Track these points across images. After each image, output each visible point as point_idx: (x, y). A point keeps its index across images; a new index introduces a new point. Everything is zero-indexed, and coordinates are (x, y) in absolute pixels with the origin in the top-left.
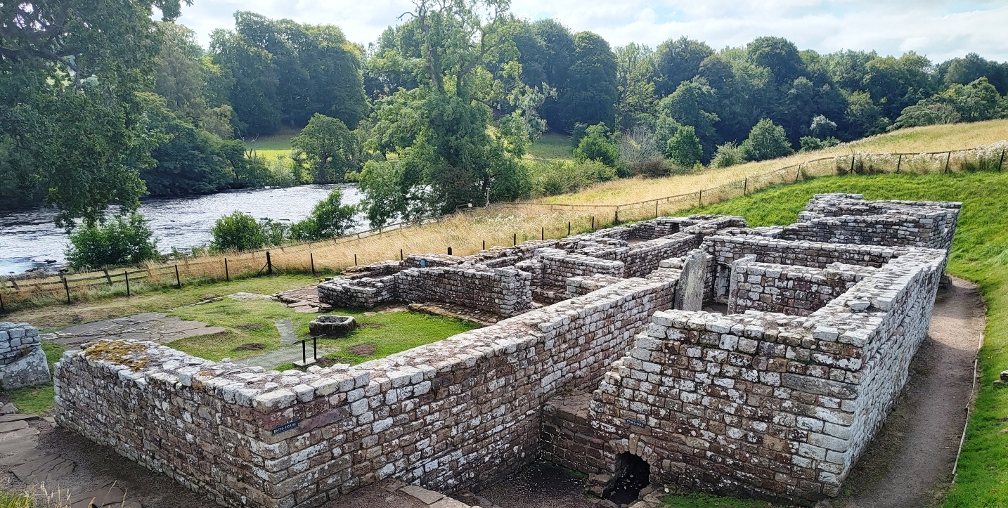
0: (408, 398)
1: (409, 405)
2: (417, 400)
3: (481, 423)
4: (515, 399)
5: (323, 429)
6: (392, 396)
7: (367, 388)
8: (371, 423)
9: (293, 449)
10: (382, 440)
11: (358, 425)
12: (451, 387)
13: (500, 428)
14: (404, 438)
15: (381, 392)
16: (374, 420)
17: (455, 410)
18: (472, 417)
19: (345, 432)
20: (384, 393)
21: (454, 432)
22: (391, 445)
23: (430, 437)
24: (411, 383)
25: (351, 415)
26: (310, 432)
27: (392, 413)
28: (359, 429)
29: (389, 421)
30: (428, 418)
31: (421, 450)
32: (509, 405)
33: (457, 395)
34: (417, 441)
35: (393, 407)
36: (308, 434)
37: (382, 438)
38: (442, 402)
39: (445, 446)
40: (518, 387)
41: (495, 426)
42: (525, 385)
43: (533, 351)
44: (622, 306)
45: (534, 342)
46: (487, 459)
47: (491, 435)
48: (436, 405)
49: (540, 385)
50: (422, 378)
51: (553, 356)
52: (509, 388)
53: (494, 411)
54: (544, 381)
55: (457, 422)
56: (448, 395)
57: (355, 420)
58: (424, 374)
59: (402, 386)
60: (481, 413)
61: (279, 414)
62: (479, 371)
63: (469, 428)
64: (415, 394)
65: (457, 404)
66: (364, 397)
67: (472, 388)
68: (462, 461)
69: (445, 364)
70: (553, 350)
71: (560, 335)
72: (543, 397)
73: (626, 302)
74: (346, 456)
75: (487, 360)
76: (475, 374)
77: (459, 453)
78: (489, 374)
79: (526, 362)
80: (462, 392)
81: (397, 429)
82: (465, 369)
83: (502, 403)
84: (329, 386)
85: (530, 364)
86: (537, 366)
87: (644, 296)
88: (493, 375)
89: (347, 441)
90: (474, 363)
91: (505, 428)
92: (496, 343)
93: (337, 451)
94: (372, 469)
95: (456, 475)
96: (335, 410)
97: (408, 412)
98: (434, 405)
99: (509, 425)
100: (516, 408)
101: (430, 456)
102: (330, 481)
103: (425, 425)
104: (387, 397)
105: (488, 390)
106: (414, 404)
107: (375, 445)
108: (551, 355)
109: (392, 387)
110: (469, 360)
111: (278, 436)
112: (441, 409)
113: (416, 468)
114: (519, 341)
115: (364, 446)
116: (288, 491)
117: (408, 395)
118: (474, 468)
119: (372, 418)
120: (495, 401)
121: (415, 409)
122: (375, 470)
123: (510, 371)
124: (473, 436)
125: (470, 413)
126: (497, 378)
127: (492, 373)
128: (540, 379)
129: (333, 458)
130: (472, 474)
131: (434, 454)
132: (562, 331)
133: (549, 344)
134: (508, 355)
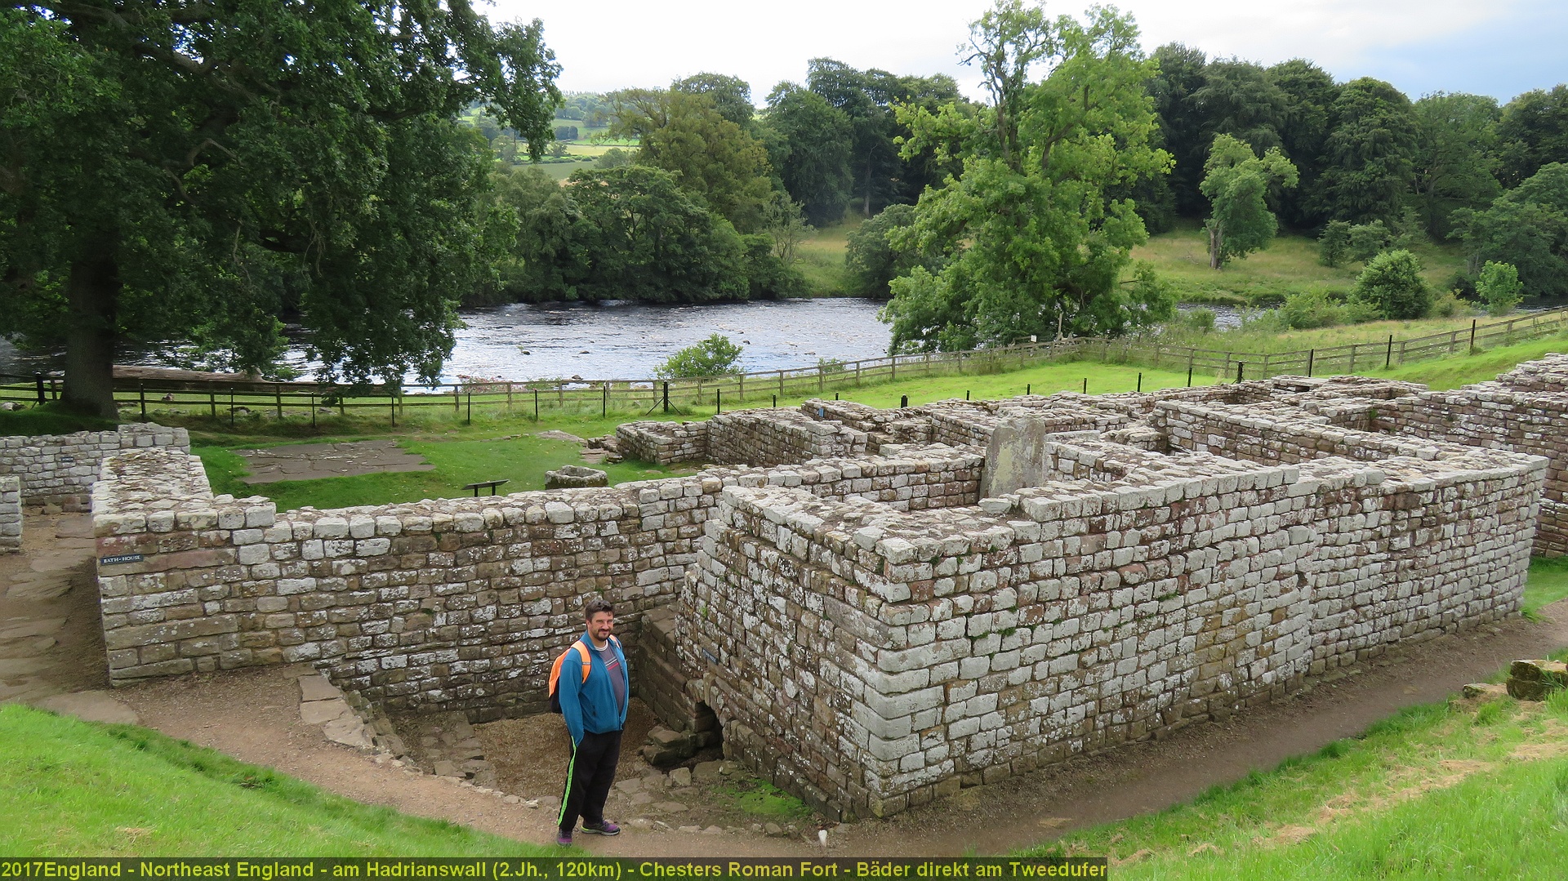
0: (347, 556)
1: (348, 568)
2: (363, 562)
3: (498, 616)
4: (575, 593)
5: (188, 573)
6: (312, 549)
7: (267, 530)
8: (275, 579)
9: (136, 590)
10: (294, 606)
11: (251, 577)
12: (432, 555)
13: (538, 633)
14: (338, 611)
15: (293, 540)
16: (281, 577)
17: (440, 589)
18: (477, 605)
19: (226, 583)
20: (300, 543)
21: (440, 620)
22: (311, 617)
23: (391, 618)
24: (349, 537)
25: (237, 561)
26: (167, 571)
27: (313, 572)
28: (252, 583)
29: (310, 583)
30: (385, 592)
31: (373, 635)
32: (559, 601)
33: (444, 567)
34: (365, 621)
35: (316, 564)
36: (162, 575)
37: (294, 602)
38: (414, 573)
39: (420, 639)
40: (581, 576)
41: (528, 628)
42: (597, 576)
43: (612, 528)
44: (833, 484)
45: (614, 514)
46: (513, 674)
47: (522, 640)
48: (402, 576)
49: (634, 581)
50: (372, 533)
51: (664, 542)
52: (561, 575)
53: (526, 605)
54: (643, 577)
55: (447, 608)
56: (427, 565)
57: (244, 570)
58: (376, 528)
59: (334, 538)
60: (498, 603)
61: (113, 540)
62: (491, 541)
63: (472, 620)
64: (359, 554)
65: (446, 581)
66: (262, 542)
67: (476, 563)
68: (459, 666)
69: (420, 519)
70: (662, 532)
71: (678, 511)
72: (641, 601)
73: (843, 478)
74: (228, 617)
75: (509, 526)
76: (482, 544)
77: (453, 654)
78: (515, 548)
79: (600, 541)
80: (456, 565)
81: (324, 596)
82: (461, 532)
83: (545, 596)
84: (198, 518)
85: (608, 545)
86: (624, 552)
87: (894, 474)
88: (521, 551)
89: (230, 596)
90: (478, 526)
91: (553, 635)
92: (543, 507)
93: (213, 607)
94: (277, 644)
95: (446, 686)
96: (210, 551)
97: (345, 577)
98: (396, 574)
99: (562, 631)
100: (577, 608)
101: (390, 648)
102: (199, 645)
103: (379, 600)
104: (305, 549)
105: (512, 571)
106: (358, 567)
107: (283, 611)
108: (658, 540)
109: (313, 536)
110: (468, 520)
111: (111, 569)
112: (410, 583)
113: (361, 659)
114: (583, 508)
115: (261, 608)
116: (127, 643)
117: (345, 552)
118: (484, 682)
119: (277, 573)
120: (528, 590)
121: (358, 574)
122: (283, 646)
123: (561, 549)
124: (481, 635)
125: (473, 598)
126: (533, 556)
127: (519, 546)
128: (634, 572)
129: (205, 614)
130: (480, 692)
131: (399, 645)
132: (682, 505)
133: (652, 521)
134: (555, 525)
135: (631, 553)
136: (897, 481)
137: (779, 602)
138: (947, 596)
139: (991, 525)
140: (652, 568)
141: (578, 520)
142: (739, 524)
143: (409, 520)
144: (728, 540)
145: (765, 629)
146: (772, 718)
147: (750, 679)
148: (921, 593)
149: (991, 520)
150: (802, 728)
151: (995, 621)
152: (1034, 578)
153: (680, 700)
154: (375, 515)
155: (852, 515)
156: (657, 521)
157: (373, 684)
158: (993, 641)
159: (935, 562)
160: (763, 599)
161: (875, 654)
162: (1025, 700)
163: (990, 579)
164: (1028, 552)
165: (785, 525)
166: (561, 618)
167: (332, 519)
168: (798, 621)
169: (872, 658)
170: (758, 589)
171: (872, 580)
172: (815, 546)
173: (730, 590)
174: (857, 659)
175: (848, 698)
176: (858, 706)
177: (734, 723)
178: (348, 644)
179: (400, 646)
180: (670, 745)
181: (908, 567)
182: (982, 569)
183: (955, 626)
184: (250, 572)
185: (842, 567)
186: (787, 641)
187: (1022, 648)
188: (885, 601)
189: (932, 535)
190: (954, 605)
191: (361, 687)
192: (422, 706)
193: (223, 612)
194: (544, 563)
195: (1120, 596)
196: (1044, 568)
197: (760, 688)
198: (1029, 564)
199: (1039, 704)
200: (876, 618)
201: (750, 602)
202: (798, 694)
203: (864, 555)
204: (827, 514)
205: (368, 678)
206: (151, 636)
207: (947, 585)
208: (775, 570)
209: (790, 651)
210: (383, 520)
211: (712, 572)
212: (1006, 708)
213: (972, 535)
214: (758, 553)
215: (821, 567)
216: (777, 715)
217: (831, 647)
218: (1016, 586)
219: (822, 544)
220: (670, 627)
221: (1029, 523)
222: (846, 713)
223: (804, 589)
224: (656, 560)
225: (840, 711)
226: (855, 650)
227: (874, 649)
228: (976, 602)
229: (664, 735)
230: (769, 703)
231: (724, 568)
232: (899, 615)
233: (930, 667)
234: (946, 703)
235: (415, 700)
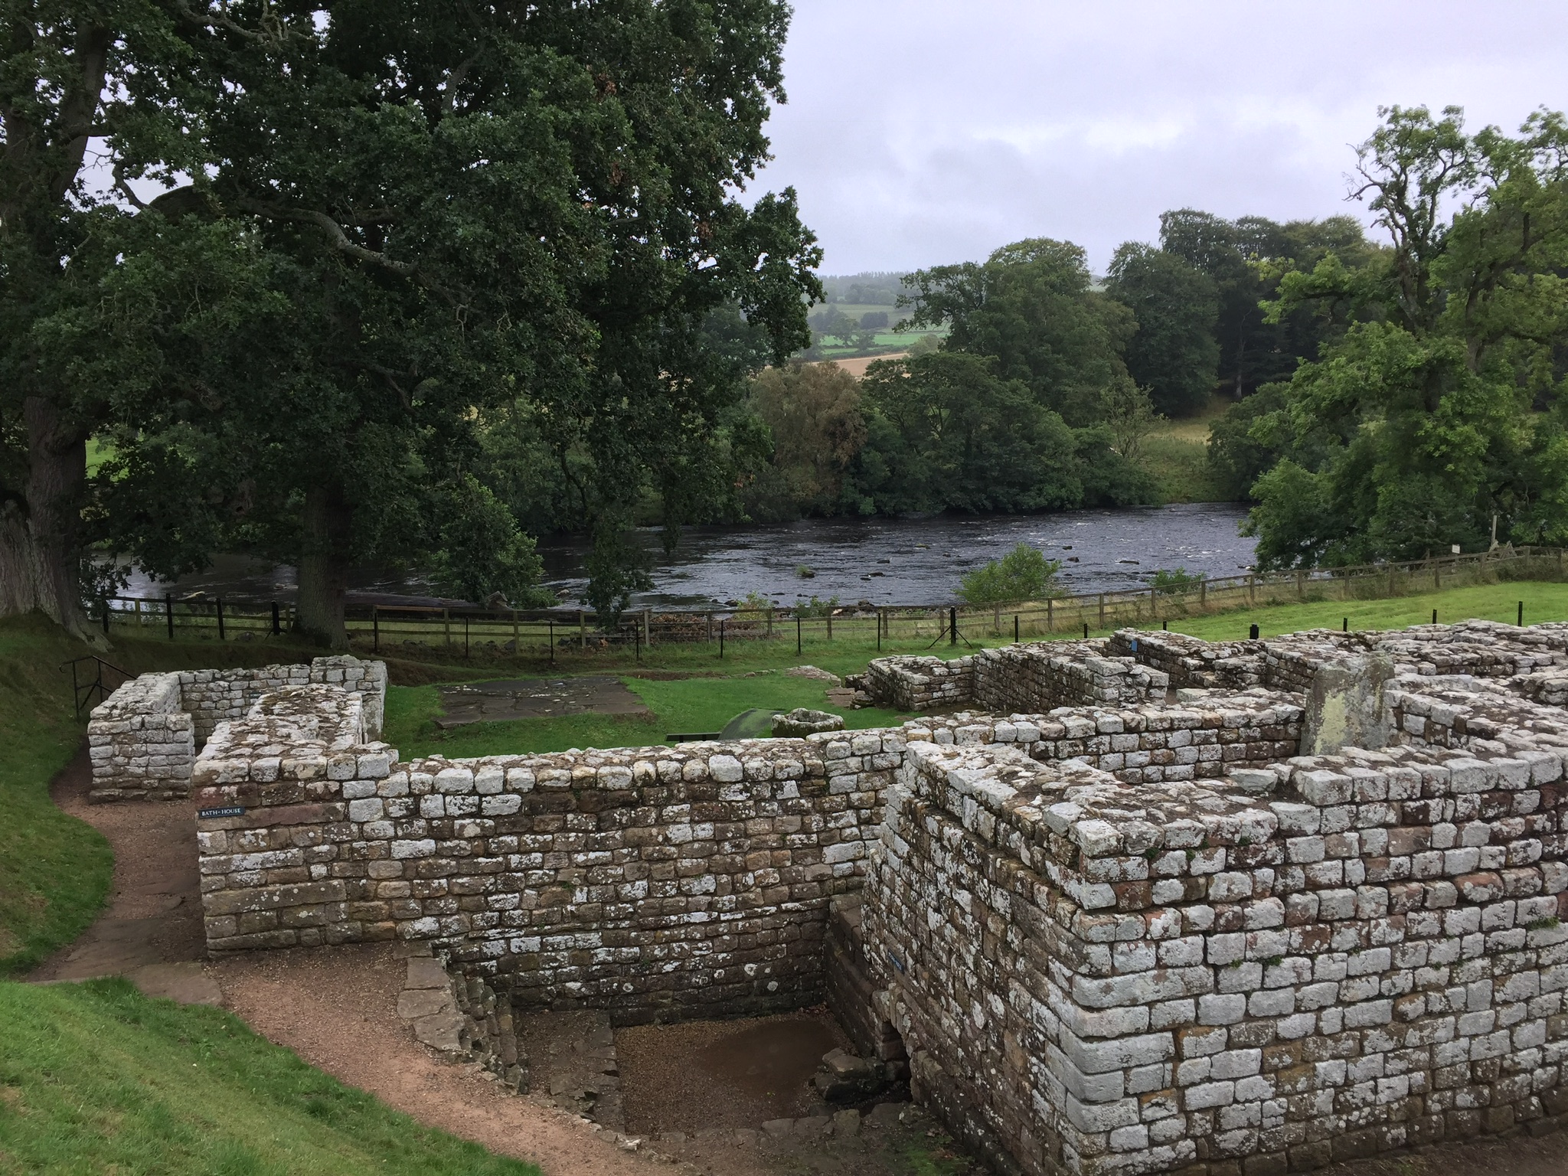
0: (471, 815)
1: (471, 829)
2: (490, 823)
3: (649, 894)
4: (745, 870)
5: (293, 829)
6: (432, 805)
7: (381, 783)
8: (390, 840)
9: (236, 848)
10: (410, 873)
11: (362, 836)
12: (570, 816)
13: (699, 917)
14: (460, 881)
15: (410, 795)
16: (396, 837)
17: (580, 858)
18: (624, 880)
19: (333, 842)
20: (418, 797)
21: (580, 896)
22: (428, 886)
23: (521, 891)
24: (473, 792)
25: (347, 818)
26: (270, 827)
27: (432, 833)
28: (362, 843)
29: (428, 845)
30: (515, 859)
31: (501, 911)
32: (724, 878)
33: (586, 831)
34: (491, 894)
35: (435, 823)
36: (264, 831)
37: (410, 868)
38: (549, 837)
39: (557, 918)
40: (752, 849)
41: (687, 910)
42: (772, 849)
43: (790, 789)
44: (1085, 740)
45: (793, 772)
46: (669, 968)
47: (679, 926)
48: (534, 841)
49: (819, 858)
50: (500, 788)
51: (857, 809)
52: (727, 846)
53: (684, 882)
54: (831, 852)
55: (587, 882)
56: (564, 829)
57: (354, 828)
58: (505, 782)
59: (456, 793)
60: (649, 877)
61: (213, 789)
62: (642, 801)
63: (618, 898)
64: (485, 813)
65: (587, 849)
66: (375, 795)
67: (623, 827)
68: (602, 954)
69: (556, 773)
70: (855, 796)
71: (877, 771)
72: (829, 883)
73: (1098, 733)
74: (335, 882)
75: (663, 784)
76: (632, 805)
77: (595, 938)
78: (670, 810)
79: (775, 806)
80: (599, 830)
81: (444, 862)
82: (605, 789)
83: (708, 871)
84: (305, 766)
85: (787, 810)
86: (807, 820)
87: (1171, 729)
88: (679, 814)
89: (338, 858)
90: (624, 783)
91: (717, 920)
92: (706, 761)
93: (318, 870)
94: (390, 917)
95: (588, 978)
96: (316, 806)
97: (470, 839)
98: (528, 838)
99: (729, 916)
100: (747, 889)
101: (520, 927)
102: (303, 914)
103: (508, 869)
104: (423, 805)
105: (667, 839)
106: (483, 828)
107: (397, 878)
108: (850, 806)
109: (434, 790)
110: (613, 775)
111: (210, 823)
112: (545, 849)
113: (487, 939)
114: (754, 764)
115: (373, 874)
116: (225, 909)
117: (469, 810)
118: (634, 976)
119: (391, 832)
120: (687, 863)
121: (484, 837)
122: (397, 921)
123: (727, 815)
124: (629, 917)
125: (620, 871)
126: (692, 821)
127: (676, 809)
128: (820, 846)
129: (310, 879)
130: (629, 987)
131: (530, 925)
132: (880, 762)
133: (839, 781)
134: (720, 784)
135: (815, 821)
136: (1176, 738)
137: (964, 897)
138: (1174, 904)
139: (1243, 807)
140: (843, 841)
141: (748, 780)
142: (924, 790)
143: (545, 774)
144: (909, 811)
145: (950, 931)
146: (961, 1053)
147: (937, 997)
148: (1133, 899)
149: (1245, 800)
150: (993, 1071)
151: (1251, 945)
152: (1313, 886)
153: (867, 1015)
154: (506, 767)
155: (1054, 785)
156: (848, 781)
157: (500, 970)
158: (1251, 974)
159: (1152, 855)
160: (947, 890)
161: (1069, 980)
162: (1307, 1063)
163: (1241, 882)
164: (1299, 848)
165: (972, 796)
166: (728, 900)
167: (457, 772)
168: (985, 926)
169: (1065, 985)
170: (942, 877)
171: (1066, 877)
172: (1003, 825)
173: (914, 877)
174: (1051, 986)
175: (1041, 1037)
176: (1052, 1050)
177: (922, 1054)
178: (472, 921)
179: (529, 927)
180: (847, 1075)
181: (1110, 862)
182: (1228, 868)
183: (1187, 948)
184: (361, 830)
185: (1032, 856)
186: (973, 951)
187: (1297, 986)
188: (1081, 906)
189: (1152, 818)
190: (1184, 918)
191: (485, 973)
192: (558, 1002)
193: (330, 876)
194: (706, 830)
195: (1456, 919)
196: (1328, 872)
197: (947, 1010)
198: (1304, 866)
199: (1329, 1069)
200: (1069, 930)
201: (934, 893)
202: (986, 1025)
203: (1056, 841)
204: (1023, 783)
205: (494, 963)
206: (252, 902)
207: (1173, 889)
208: (959, 856)
209: (976, 964)
210: (514, 773)
211: (895, 852)
212: (1276, 1070)
213: (1210, 820)
214: (941, 831)
215: (1012, 855)
216: (965, 1050)
217: (1021, 965)
218: (1283, 896)
219: (1009, 822)
220: (860, 921)
221: (1302, 807)
222: (1038, 1058)
223: (990, 882)
224: (848, 831)
225: (1033, 1055)
226: (1048, 973)
227: (1068, 973)
228: (1218, 916)
229: (841, 1063)
230: (957, 1032)
231: (907, 848)
232: (1097, 927)
233: (1150, 1004)
234: (1178, 1057)
235: (549, 993)
